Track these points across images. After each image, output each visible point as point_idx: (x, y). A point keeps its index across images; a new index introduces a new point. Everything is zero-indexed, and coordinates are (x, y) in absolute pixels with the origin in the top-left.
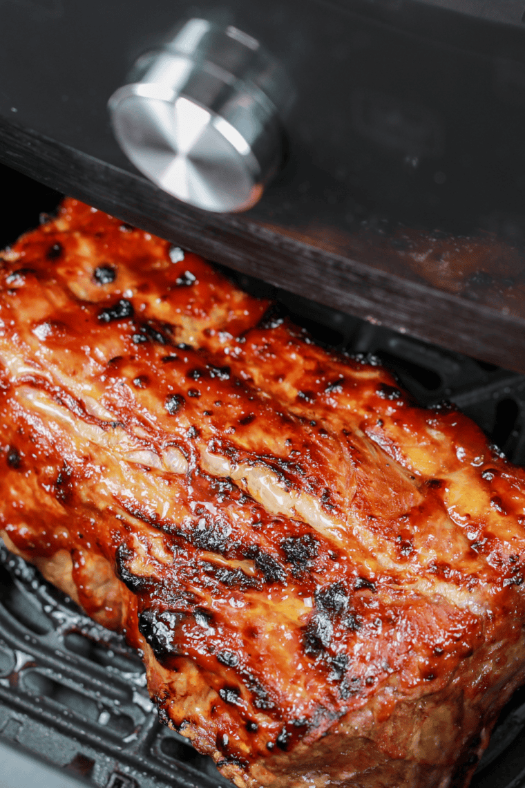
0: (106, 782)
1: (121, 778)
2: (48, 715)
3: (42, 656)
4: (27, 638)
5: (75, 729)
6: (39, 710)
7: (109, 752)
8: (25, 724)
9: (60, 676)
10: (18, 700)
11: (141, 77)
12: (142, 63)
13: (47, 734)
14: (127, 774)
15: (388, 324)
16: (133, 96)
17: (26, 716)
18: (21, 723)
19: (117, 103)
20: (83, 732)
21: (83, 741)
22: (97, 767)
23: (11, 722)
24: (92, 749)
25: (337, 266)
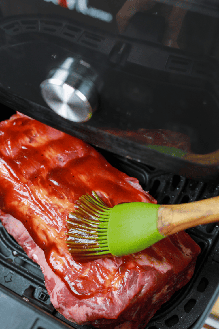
0: (39, 295)
1: (44, 294)
2: (22, 272)
3: (21, 252)
4: (16, 246)
5: (30, 277)
6: (19, 270)
7: (40, 285)
8: (14, 275)
9: (26, 259)
10: (12, 266)
11: (51, 77)
12: (51, 72)
13: (21, 278)
14: (46, 293)
15: (134, 159)
16: (48, 84)
17: (15, 272)
18: (13, 274)
19: (43, 86)
20: (32, 278)
21: (32, 281)
22: (36, 290)
23: (10, 274)
24: (35, 284)
25: (117, 139)
